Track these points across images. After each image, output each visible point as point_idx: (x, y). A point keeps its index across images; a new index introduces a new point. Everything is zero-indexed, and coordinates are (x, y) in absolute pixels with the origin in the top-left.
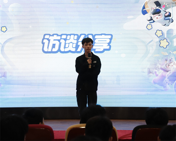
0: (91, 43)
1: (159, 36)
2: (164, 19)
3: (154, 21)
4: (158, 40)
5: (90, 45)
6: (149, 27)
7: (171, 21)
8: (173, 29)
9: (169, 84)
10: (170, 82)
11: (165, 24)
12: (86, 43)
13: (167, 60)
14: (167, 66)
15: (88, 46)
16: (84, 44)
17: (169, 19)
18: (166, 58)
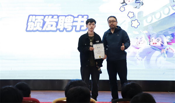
0: (94, 23)
1: (130, 17)
2: (135, 2)
3: (126, 4)
4: (130, 20)
5: (93, 25)
6: (122, 9)
7: (141, 4)
8: (142, 12)
9: (139, 60)
10: (140, 58)
11: (137, 7)
12: (89, 23)
13: (138, 39)
14: (138, 43)
15: (92, 26)
16: (88, 24)
17: (140, 2)
18: (137, 37)
